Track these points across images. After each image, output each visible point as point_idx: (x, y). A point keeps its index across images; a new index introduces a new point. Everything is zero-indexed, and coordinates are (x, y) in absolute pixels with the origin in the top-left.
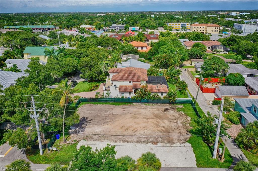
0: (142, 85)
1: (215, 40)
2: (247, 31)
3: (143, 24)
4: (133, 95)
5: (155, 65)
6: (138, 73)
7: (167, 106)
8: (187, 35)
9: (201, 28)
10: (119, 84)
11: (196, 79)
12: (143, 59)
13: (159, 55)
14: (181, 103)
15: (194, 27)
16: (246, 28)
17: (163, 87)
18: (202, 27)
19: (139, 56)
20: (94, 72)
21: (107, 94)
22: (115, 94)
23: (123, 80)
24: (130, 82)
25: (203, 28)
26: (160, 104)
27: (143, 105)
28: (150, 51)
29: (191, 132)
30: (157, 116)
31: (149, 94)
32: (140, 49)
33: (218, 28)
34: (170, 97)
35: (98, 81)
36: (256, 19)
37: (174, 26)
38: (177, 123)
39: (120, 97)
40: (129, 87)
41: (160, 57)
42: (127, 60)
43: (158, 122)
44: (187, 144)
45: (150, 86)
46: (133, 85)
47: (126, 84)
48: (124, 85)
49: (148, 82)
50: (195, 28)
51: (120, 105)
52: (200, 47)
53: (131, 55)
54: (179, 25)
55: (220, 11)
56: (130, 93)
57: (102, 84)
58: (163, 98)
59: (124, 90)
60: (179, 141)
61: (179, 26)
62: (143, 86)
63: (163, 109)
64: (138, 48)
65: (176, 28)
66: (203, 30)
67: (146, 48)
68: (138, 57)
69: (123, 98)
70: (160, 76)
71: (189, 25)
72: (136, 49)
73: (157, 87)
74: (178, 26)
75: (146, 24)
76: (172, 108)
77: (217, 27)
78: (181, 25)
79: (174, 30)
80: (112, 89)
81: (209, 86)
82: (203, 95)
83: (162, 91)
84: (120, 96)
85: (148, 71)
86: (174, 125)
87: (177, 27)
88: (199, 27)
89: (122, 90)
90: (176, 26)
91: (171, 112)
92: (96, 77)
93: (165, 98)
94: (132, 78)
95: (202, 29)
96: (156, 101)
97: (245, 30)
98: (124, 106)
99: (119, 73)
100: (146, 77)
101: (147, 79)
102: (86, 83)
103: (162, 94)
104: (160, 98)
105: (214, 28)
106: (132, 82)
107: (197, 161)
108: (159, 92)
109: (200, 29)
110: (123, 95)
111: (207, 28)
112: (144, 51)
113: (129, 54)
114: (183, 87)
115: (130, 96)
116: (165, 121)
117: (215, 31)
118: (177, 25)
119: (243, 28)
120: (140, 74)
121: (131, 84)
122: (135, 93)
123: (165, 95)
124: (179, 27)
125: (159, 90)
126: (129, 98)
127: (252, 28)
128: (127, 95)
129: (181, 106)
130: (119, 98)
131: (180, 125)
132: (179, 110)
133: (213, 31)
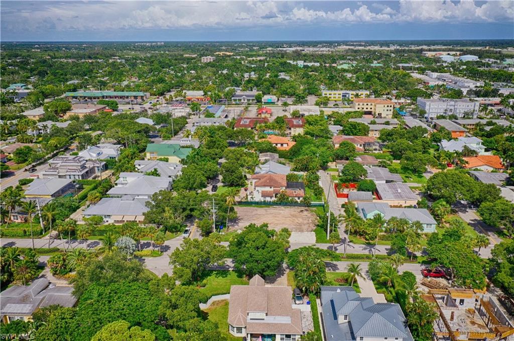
0: (281, 190)
1: (377, 130)
2: (434, 111)
3: (284, 91)
4: (274, 199)
5: (296, 168)
6: (277, 179)
7: (303, 208)
9: (367, 104)
10: (261, 189)
11: (335, 184)
12: (282, 160)
13: (300, 157)
14: (315, 206)
15: (357, 104)
16: (432, 107)
17: (300, 192)
18: (369, 104)
19: (278, 154)
20: (236, 177)
21: (252, 198)
22: (258, 197)
23: (265, 186)
24: (271, 188)
25: (371, 105)
26: (296, 207)
27: (283, 208)
28: (291, 149)
29: (318, 226)
30: (293, 216)
31: (288, 198)
32: (279, 146)
33: (391, 106)
34: (305, 201)
35: (238, 185)
37: (332, 96)
38: (308, 220)
39: (263, 201)
40: (270, 191)
41: (301, 159)
42: (266, 161)
43: (294, 220)
44: (313, 232)
45: (289, 191)
46: (274, 190)
47: (267, 189)
48: (265, 190)
49: (288, 187)
50: (359, 105)
51: (262, 207)
53: (268, 153)
54: (339, 94)
56: (271, 197)
57: (243, 189)
58: (299, 202)
59: (266, 195)
60: (307, 231)
61: (340, 96)
62: (283, 192)
63: (299, 210)
64: (277, 145)
65: (335, 99)
66: (371, 108)
67: (286, 145)
68: (276, 156)
69: (265, 201)
70: (299, 181)
72: (275, 146)
73: (295, 192)
74: (337, 96)
75: (289, 90)
76: (306, 210)
77: (389, 105)
78: (342, 95)
79: (331, 102)
80: (255, 193)
81: (346, 191)
82: (337, 199)
83: (299, 196)
84: (262, 199)
85: (287, 176)
86: (305, 222)
87: (337, 98)
88: (365, 104)
89: (264, 195)
90: (335, 96)
91: (305, 213)
92: (237, 182)
93: (301, 201)
94: (272, 184)
95: (369, 107)
96: (294, 204)
97: (431, 110)
98: (266, 208)
99: (261, 179)
100: (285, 183)
101: (286, 185)
102: (226, 187)
103: (299, 199)
104: (297, 202)
105: (386, 106)
107: (316, 240)
108: (296, 197)
109: (367, 107)
110: (265, 199)
111: (375, 106)
112: (284, 149)
113: (267, 152)
114: (319, 193)
115: (271, 200)
116: (299, 219)
117: (387, 110)
118: (336, 94)
119: (427, 106)
120: (280, 181)
121: (272, 189)
122: (276, 197)
123: (301, 199)
124: (339, 98)
125: (296, 195)
126: (270, 202)
127: (440, 107)
128: (268, 199)
129: (314, 209)
130: (261, 202)
131: (310, 221)
132: (312, 211)
133: (384, 110)
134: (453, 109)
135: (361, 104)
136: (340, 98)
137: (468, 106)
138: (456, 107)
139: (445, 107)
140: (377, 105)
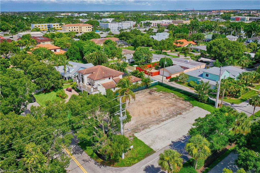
8: (72, 35)
9: (75, 28)
10: (101, 83)
15: (68, 27)
16: (111, 26)
18: (76, 27)
23: (104, 78)
33: (90, 27)
36: (106, 19)
37: (41, 27)
40: (110, 83)
46: (115, 80)
47: (107, 81)
48: (105, 83)
52: (112, 43)
54: (45, 26)
55: (60, 12)
56: (114, 88)
61: (46, 27)
65: (43, 29)
66: (77, 30)
67: (59, 50)
71: (59, 25)
74: (44, 27)
77: (89, 27)
78: (47, 26)
87: (44, 28)
88: (73, 27)
89: (108, 87)
90: (42, 27)
94: (110, 74)
99: (93, 73)
105: (87, 27)
106: (111, 79)
118: (43, 26)
119: (109, 26)
127: (115, 26)
133: (87, 30)
134: (121, 27)
135: (71, 27)
136: (46, 28)
137: (128, 25)
138: (123, 25)
139: (118, 26)
140: (82, 27)
